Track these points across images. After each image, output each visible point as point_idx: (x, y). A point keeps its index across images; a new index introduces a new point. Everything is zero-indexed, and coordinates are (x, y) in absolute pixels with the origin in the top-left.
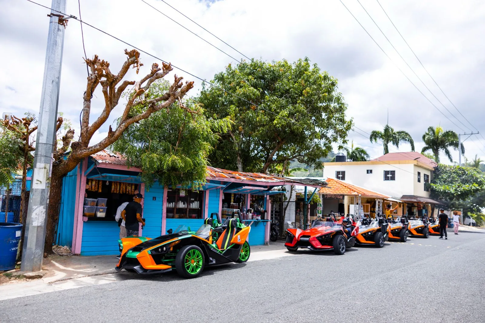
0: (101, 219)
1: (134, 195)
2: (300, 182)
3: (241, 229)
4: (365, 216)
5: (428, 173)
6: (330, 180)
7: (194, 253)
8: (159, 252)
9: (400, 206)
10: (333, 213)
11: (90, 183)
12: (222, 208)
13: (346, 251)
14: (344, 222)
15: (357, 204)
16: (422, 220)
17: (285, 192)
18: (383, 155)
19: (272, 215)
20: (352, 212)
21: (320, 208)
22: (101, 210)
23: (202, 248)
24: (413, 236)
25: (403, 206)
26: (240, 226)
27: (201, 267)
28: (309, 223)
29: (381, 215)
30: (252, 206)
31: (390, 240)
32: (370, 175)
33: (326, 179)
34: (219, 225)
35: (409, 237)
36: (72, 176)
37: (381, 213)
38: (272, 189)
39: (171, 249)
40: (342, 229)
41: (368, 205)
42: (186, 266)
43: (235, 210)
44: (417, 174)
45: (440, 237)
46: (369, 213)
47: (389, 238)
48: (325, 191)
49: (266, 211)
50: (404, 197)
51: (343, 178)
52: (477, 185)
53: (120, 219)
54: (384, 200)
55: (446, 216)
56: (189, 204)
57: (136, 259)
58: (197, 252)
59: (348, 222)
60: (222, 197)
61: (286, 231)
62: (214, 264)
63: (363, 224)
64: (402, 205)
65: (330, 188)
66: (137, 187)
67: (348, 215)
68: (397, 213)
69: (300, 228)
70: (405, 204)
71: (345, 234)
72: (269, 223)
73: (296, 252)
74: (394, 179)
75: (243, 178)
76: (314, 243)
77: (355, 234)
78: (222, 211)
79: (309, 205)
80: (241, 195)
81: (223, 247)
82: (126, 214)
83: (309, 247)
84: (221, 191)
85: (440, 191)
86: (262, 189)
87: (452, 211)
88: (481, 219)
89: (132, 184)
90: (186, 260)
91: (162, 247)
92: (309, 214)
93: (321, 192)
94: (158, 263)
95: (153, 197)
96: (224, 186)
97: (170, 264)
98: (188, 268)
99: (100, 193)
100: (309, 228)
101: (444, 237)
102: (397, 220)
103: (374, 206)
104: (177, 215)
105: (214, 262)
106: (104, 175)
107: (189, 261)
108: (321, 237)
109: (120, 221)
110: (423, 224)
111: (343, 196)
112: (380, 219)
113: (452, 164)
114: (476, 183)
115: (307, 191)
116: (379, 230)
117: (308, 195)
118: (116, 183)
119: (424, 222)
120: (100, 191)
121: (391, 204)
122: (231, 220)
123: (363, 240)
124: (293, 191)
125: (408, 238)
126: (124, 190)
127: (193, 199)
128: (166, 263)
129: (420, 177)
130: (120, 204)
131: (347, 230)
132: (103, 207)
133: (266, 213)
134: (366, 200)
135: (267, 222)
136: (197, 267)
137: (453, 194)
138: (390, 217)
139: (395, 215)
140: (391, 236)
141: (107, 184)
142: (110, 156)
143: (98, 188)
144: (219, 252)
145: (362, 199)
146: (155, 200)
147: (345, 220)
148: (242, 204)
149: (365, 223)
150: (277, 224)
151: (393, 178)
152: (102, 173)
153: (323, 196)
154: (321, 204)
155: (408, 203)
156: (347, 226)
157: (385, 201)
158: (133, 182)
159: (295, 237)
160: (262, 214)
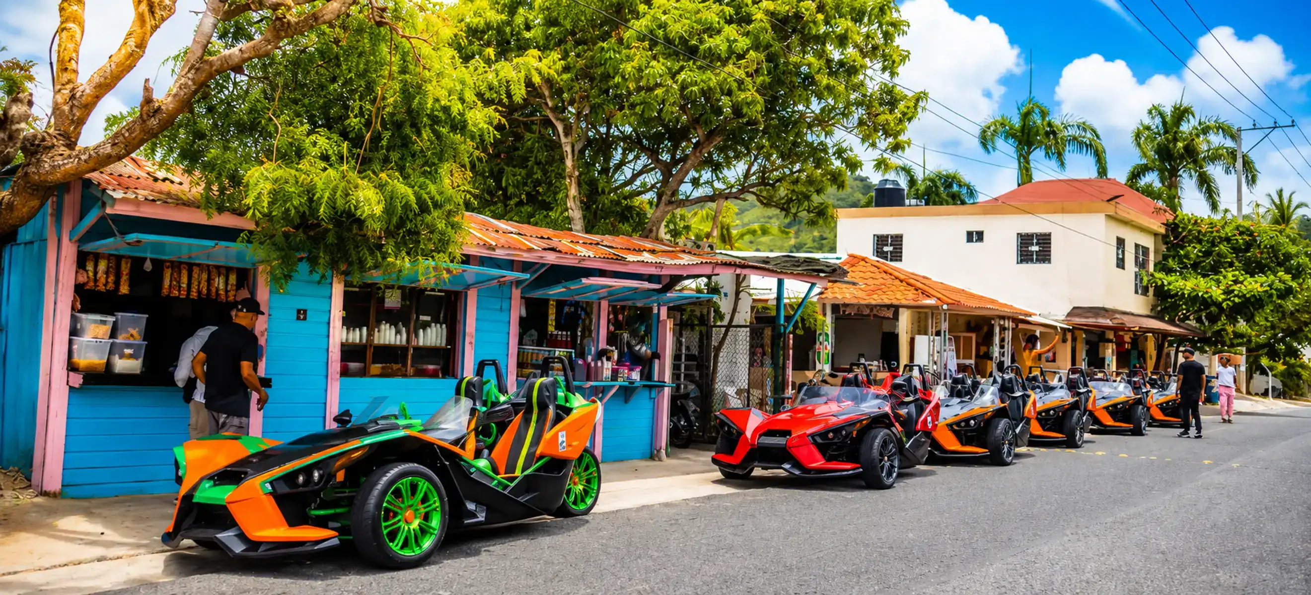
0: (126, 380)
1: (234, 305)
2: (764, 267)
3: (568, 411)
4: (961, 368)
5: (1148, 242)
6: (855, 259)
7: (414, 488)
8: (298, 486)
9: (1064, 341)
10: (863, 361)
11: (90, 267)
12: (521, 343)
13: (900, 476)
14: (896, 387)
15: (938, 334)
16: (1129, 382)
17: (715, 298)
18: (1016, 186)
19: (676, 367)
20: (922, 357)
21: (826, 347)
22: (128, 351)
23: (442, 472)
24: (1104, 430)
25: (1074, 340)
26: (567, 400)
27: (436, 532)
28: (790, 392)
29: (1007, 368)
30: (612, 339)
31: (1036, 442)
32: (975, 245)
33: (844, 257)
34: (502, 399)
35: (1093, 432)
36: (32, 243)
37: (1007, 362)
38: (677, 288)
39: (340, 476)
40: (887, 409)
41: (971, 338)
42: (385, 532)
43: (559, 352)
44: (1114, 243)
45: (1182, 430)
46: (972, 362)
47: (1032, 435)
48: (842, 293)
49: (656, 355)
50: (1076, 311)
51: (897, 255)
52: (1288, 277)
53: (190, 378)
54: (1016, 321)
55: (1200, 370)
56: (412, 333)
57: (223, 508)
58: (423, 486)
59: (908, 388)
60: (518, 311)
61: (716, 417)
62: (480, 523)
63: (954, 393)
64: (1069, 336)
65: (854, 284)
66: (245, 277)
67: (910, 367)
68: (1054, 361)
69: (761, 405)
70: (1077, 332)
71: (897, 424)
72: (667, 391)
73: (745, 482)
74: (1049, 261)
75: (583, 252)
76: (801, 454)
77: (930, 426)
78: (519, 352)
79: (791, 336)
80: (576, 304)
81: (511, 468)
82: (208, 361)
83: (787, 466)
84: (514, 290)
85: (1183, 294)
86: (646, 285)
87: (1214, 354)
88: (1299, 376)
89: (229, 269)
90: (387, 510)
91: (307, 470)
92: (790, 364)
93: (829, 294)
94: (293, 521)
95: (299, 311)
96: (527, 276)
97: (331, 524)
98: (393, 535)
99: (125, 295)
100: (788, 406)
101: (1193, 431)
102: (1055, 382)
103: (987, 340)
104: (376, 368)
105: (481, 517)
106: (133, 237)
107: (396, 514)
108: (823, 434)
109: (191, 384)
110: (1132, 395)
111: (896, 309)
112: (1003, 379)
113: (1217, 217)
114: (1287, 272)
115: (785, 295)
116: (1000, 413)
117: (785, 305)
118: (176, 266)
119: (1136, 388)
120: (124, 289)
121: (1038, 334)
122: (539, 381)
123: (952, 444)
124: (742, 295)
125: (1087, 436)
126: (205, 291)
127: (428, 318)
128: (321, 523)
129: (1123, 252)
130: (191, 333)
131: (903, 411)
132: (131, 341)
133: (657, 361)
134: (962, 321)
135: (663, 386)
136: (423, 531)
137: (1219, 305)
138: (1036, 373)
139: (1048, 367)
140: (1036, 429)
141: (148, 266)
142: (156, 179)
143: (117, 283)
144: (499, 483)
145: (954, 319)
146: (305, 319)
147: (898, 381)
148: (583, 332)
149: (960, 390)
150: (692, 395)
151: (1044, 256)
152: (123, 233)
153: (835, 308)
154: (829, 333)
155: (1088, 330)
156: (907, 399)
157: (1021, 326)
158: (233, 264)
159: (741, 433)
160: (645, 364)
